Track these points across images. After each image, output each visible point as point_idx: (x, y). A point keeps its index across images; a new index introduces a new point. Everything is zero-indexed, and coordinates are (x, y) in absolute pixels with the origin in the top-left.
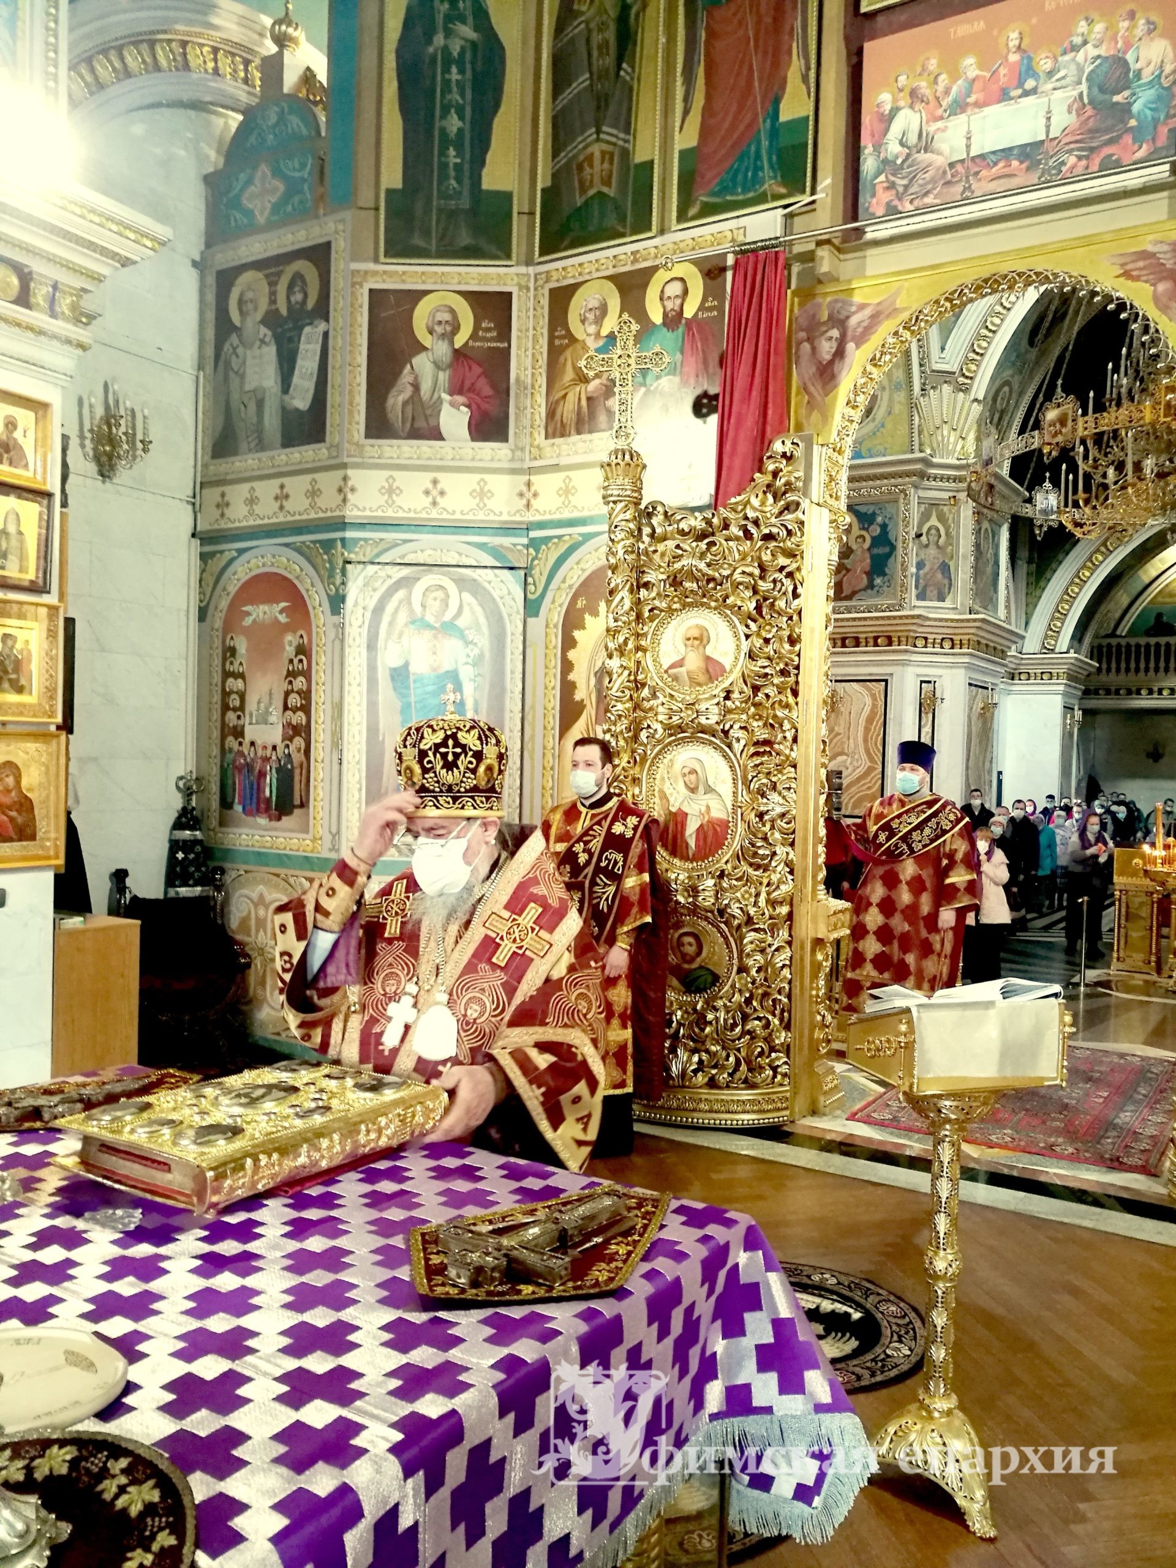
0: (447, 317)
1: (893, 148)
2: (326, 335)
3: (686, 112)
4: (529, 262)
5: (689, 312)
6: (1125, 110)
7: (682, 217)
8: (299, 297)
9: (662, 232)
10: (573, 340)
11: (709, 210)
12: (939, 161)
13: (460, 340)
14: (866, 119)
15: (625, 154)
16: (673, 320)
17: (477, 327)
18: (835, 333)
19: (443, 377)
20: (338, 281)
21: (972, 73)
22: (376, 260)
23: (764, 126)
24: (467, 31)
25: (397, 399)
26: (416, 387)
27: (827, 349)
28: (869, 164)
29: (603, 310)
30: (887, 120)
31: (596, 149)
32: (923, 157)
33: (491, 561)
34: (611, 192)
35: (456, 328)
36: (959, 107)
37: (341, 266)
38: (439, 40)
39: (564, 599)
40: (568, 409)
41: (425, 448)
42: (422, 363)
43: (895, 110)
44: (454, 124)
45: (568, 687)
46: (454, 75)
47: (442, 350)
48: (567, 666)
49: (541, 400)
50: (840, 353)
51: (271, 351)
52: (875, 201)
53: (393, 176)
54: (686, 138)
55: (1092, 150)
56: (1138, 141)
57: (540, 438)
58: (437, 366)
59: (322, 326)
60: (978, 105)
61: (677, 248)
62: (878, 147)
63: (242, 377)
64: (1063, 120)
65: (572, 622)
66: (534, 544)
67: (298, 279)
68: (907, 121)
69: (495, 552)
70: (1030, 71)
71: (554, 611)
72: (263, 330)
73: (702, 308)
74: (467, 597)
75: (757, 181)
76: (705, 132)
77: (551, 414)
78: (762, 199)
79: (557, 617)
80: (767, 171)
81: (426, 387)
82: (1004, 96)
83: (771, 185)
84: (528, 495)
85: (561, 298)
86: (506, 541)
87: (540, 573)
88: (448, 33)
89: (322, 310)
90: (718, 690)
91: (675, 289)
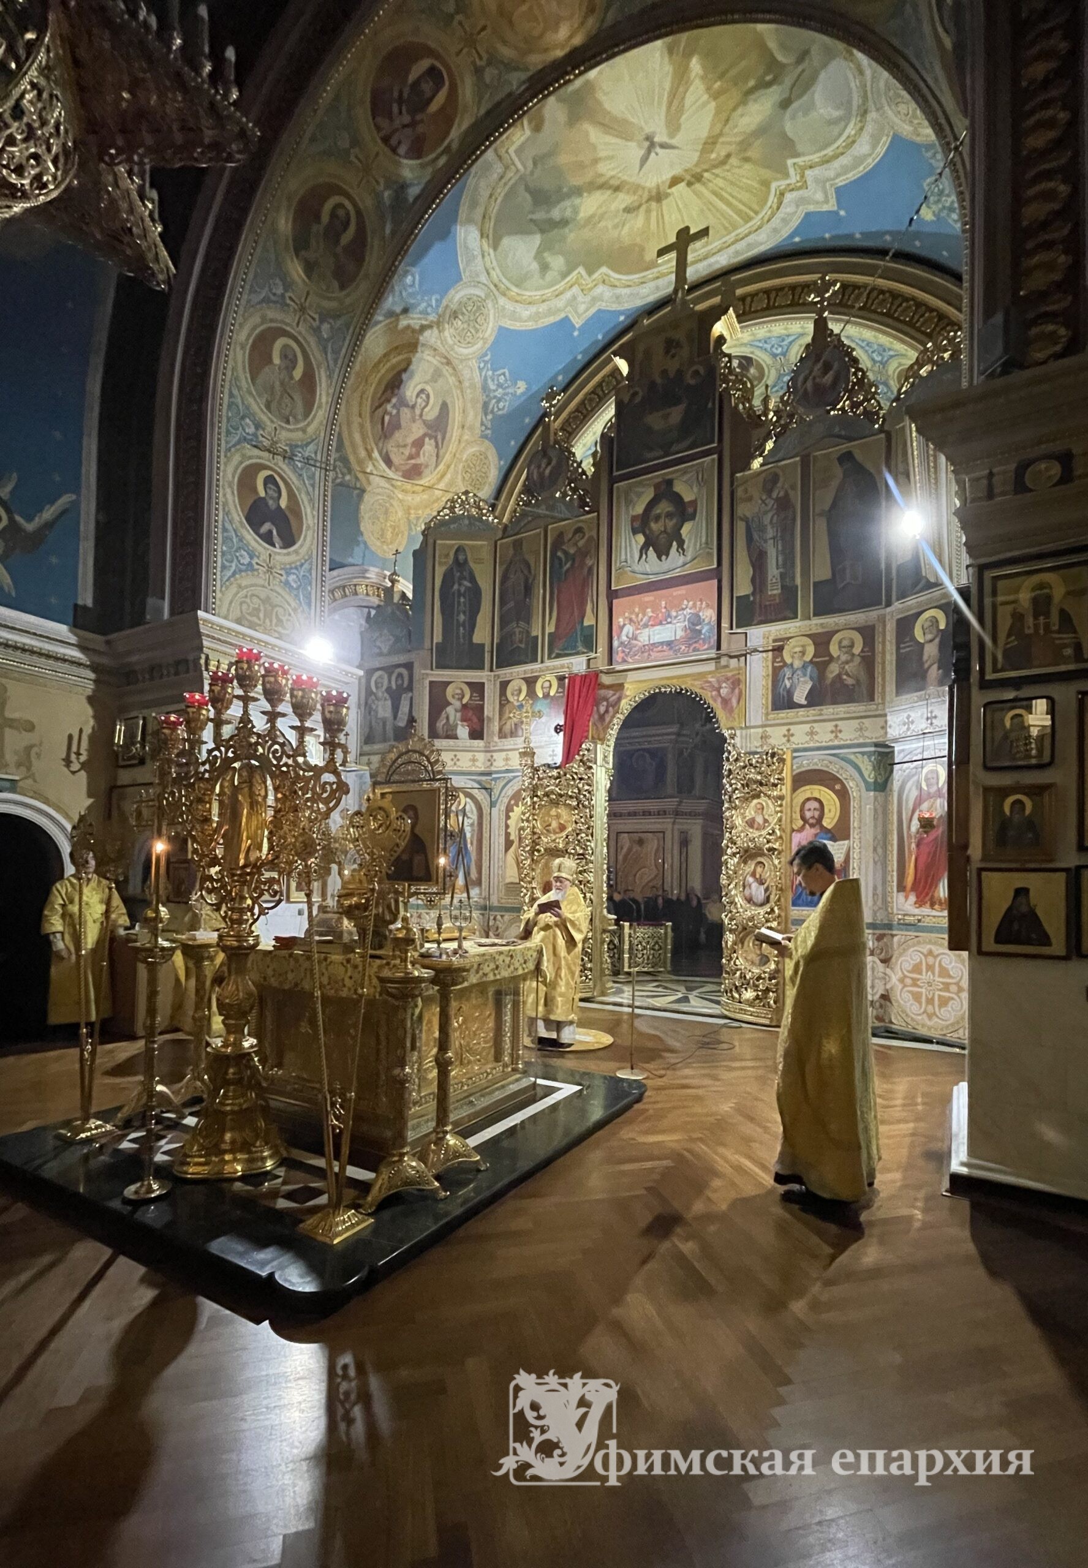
0: (459, 691)
1: (624, 638)
2: (411, 698)
3: (550, 618)
4: (491, 670)
5: (552, 693)
6: (700, 631)
7: (549, 658)
8: (400, 682)
9: (542, 662)
10: (508, 701)
11: (558, 656)
12: (640, 644)
13: (465, 701)
14: (614, 627)
15: (528, 632)
16: (546, 696)
17: (471, 696)
18: (605, 703)
19: (459, 715)
20: (416, 677)
21: (650, 614)
22: (432, 669)
23: (578, 628)
24: (467, 583)
25: (440, 724)
26: (448, 718)
27: (602, 709)
28: (615, 643)
29: (520, 691)
30: (622, 628)
31: (517, 630)
32: (634, 642)
33: (477, 786)
34: (523, 646)
35: (463, 696)
36: (646, 626)
37: (418, 671)
38: (456, 587)
39: (506, 801)
40: (507, 728)
41: (451, 742)
42: (450, 710)
43: (624, 625)
44: (462, 617)
45: (507, 835)
46: (462, 600)
47: (457, 704)
48: (507, 826)
49: (496, 724)
50: (607, 711)
51: (389, 703)
52: (618, 657)
53: (438, 638)
54: (550, 628)
55: (690, 645)
56: (704, 643)
57: (496, 739)
58: (456, 711)
59: (410, 694)
60: (653, 626)
61: (548, 669)
62: (619, 637)
63: (377, 712)
64: (680, 634)
65: (509, 809)
66: (495, 779)
67: (400, 675)
68: (629, 629)
69: (479, 782)
70: (669, 616)
71: (502, 806)
72: (386, 695)
73: (557, 692)
74: (468, 800)
75: (575, 647)
76: (557, 627)
77: (500, 730)
78: (578, 653)
79: (503, 808)
80: (579, 644)
81: (452, 719)
82: (661, 624)
83: (581, 648)
84: (491, 761)
85: (504, 685)
86: (484, 778)
87: (496, 792)
88: (460, 585)
89: (410, 688)
90: (564, 834)
91: (547, 684)
